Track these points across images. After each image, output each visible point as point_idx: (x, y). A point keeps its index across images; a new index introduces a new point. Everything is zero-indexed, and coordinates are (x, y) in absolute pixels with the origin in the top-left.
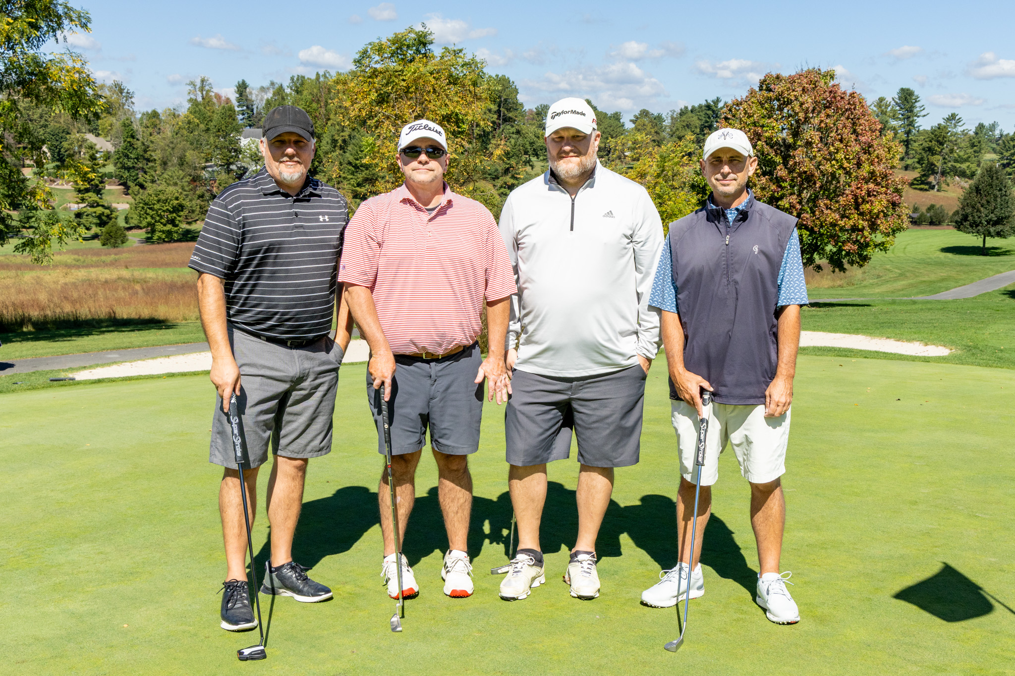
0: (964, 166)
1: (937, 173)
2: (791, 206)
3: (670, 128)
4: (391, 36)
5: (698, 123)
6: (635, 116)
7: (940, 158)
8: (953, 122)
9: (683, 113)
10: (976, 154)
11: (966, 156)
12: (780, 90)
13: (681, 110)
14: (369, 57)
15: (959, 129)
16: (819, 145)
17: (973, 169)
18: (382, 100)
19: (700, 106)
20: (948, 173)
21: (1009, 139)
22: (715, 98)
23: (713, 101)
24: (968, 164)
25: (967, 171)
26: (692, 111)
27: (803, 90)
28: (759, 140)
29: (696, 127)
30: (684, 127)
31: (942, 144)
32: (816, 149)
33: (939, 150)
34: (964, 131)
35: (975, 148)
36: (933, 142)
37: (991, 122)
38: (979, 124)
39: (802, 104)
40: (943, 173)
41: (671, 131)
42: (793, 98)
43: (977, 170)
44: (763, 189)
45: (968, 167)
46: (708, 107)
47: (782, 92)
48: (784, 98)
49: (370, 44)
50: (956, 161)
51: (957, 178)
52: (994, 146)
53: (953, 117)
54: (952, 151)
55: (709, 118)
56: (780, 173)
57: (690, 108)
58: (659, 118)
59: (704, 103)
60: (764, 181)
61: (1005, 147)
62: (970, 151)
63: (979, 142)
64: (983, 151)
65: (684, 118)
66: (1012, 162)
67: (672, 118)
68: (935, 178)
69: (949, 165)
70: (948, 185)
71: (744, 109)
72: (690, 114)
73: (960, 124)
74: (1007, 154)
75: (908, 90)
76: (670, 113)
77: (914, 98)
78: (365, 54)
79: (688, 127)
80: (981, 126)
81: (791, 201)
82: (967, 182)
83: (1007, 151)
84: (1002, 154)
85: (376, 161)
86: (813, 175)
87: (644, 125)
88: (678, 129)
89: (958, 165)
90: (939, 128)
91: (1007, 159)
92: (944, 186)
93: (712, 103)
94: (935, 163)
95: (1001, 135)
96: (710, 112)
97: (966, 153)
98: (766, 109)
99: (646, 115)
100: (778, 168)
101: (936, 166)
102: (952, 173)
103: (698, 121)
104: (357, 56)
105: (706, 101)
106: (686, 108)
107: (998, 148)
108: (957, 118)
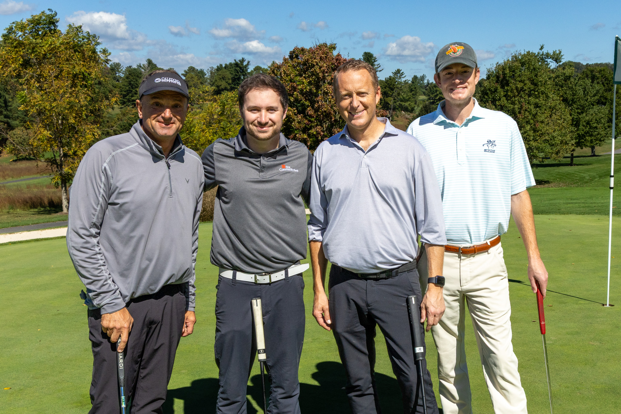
0: (407, 104)
1: (390, 109)
2: (317, 133)
3: (210, 80)
4: (30, 18)
5: (230, 76)
6: (185, 71)
7: (392, 99)
8: (399, 75)
9: (219, 68)
10: (414, 96)
11: (408, 97)
12: (306, 58)
13: (218, 67)
14: (14, 32)
15: (403, 80)
16: (332, 94)
17: (413, 106)
18: (26, 64)
19: (231, 64)
20: (397, 109)
21: (433, 86)
22: (241, 58)
23: (240, 61)
24: (409, 103)
25: (409, 108)
26: (225, 68)
27: (321, 58)
28: (295, 91)
29: (229, 79)
30: (221, 79)
31: (392, 89)
32: (331, 97)
33: (391, 94)
34: (405, 81)
35: (413, 92)
36: (387, 88)
37: (422, 75)
38: (414, 76)
39: (320, 68)
40: (394, 109)
41: (211, 82)
42: (315, 64)
43: (415, 107)
44: (299, 122)
45: (409, 104)
46: (237, 64)
47: (308, 60)
48: (309, 63)
49: (13, 23)
50: (402, 101)
51: (403, 112)
52: (424, 90)
53: (398, 71)
54: (399, 94)
55: (238, 72)
56: (309, 113)
57: (224, 66)
58: (202, 72)
59: (233, 62)
60: (300, 118)
61: (431, 91)
62: (410, 94)
63: (415, 88)
64: (418, 94)
65: (220, 73)
66: (436, 101)
67: (211, 73)
68: (389, 112)
69: (398, 103)
70: (398, 117)
71: (284, 71)
72: (224, 70)
73: (403, 76)
74: (432, 96)
75: (369, 53)
76: (210, 69)
77: (373, 59)
78: (10, 30)
79: (224, 80)
80: (415, 78)
81: (318, 130)
82: (409, 115)
83: (432, 94)
84: (429, 96)
85: (29, 108)
86: (330, 113)
87: (192, 78)
88: (216, 81)
89: (403, 103)
90: (390, 79)
91: (432, 99)
92: (395, 118)
93: (239, 62)
94: (389, 102)
95: (428, 83)
96: (238, 69)
97: (408, 96)
98: (297, 70)
99: (193, 71)
100: (308, 109)
101: (389, 104)
102: (400, 109)
103: (230, 75)
104: (5, 32)
105: (235, 60)
106: (221, 65)
107: (427, 92)
108: (401, 72)
